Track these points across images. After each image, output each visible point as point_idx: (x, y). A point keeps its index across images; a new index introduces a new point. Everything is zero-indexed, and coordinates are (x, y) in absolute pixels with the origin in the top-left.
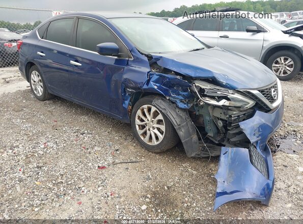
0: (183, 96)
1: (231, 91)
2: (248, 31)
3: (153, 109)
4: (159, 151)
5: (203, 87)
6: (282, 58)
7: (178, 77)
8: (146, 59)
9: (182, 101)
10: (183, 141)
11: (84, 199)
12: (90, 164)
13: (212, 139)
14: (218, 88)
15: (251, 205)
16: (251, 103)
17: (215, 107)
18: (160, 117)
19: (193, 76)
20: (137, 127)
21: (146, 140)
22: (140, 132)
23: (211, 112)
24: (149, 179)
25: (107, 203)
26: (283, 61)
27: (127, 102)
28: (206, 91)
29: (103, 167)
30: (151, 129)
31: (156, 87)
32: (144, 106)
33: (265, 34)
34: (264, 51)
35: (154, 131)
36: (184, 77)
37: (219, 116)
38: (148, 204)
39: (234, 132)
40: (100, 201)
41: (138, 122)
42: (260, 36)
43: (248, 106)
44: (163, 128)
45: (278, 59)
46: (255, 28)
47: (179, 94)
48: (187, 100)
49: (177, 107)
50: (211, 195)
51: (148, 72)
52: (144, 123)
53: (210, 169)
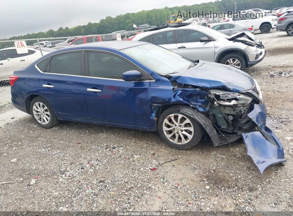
0: (201, 102)
1: (237, 94)
2: (201, 41)
3: (180, 116)
4: (190, 147)
5: (218, 94)
6: (231, 60)
7: (198, 89)
8: (166, 79)
9: (201, 107)
10: (210, 136)
11: (160, 194)
12: (142, 169)
13: (226, 131)
14: (228, 93)
15: (273, 168)
16: (250, 99)
17: (225, 106)
18: (188, 121)
19: (209, 87)
20: (165, 132)
21: (176, 141)
22: (168, 136)
23: (222, 111)
24: (195, 169)
25: (179, 192)
26: (232, 62)
27: (153, 115)
28: (221, 96)
29: (154, 169)
30: (180, 132)
31: (181, 99)
32: (170, 115)
33: (215, 42)
34: (216, 56)
35: (182, 133)
36: (202, 88)
37: (228, 113)
38: (208, 184)
39: (244, 122)
40: (173, 192)
41: (165, 129)
42: (210, 44)
43: (249, 102)
44: (192, 129)
45: (228, 61)
46: (206, 38)
47: (198, 102)
48: (204, 105)
49: (198, 111)
50: (245, 168)
51: (173, 89)
52: (171, 128)
53: (233, 152)
